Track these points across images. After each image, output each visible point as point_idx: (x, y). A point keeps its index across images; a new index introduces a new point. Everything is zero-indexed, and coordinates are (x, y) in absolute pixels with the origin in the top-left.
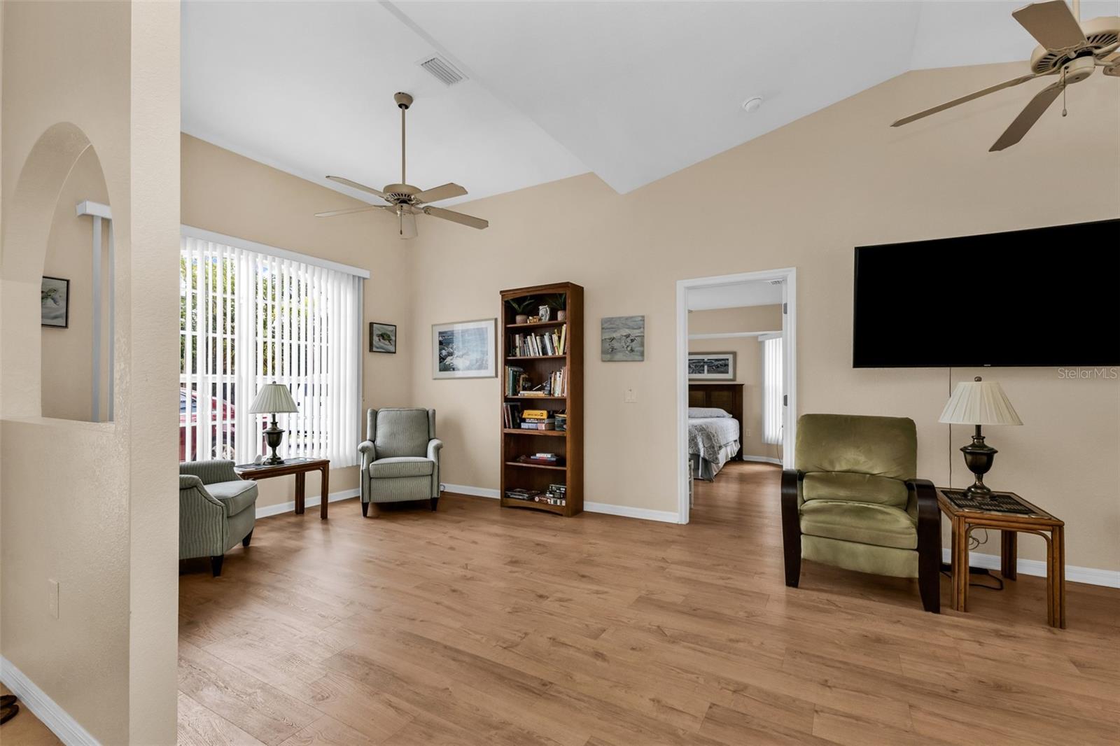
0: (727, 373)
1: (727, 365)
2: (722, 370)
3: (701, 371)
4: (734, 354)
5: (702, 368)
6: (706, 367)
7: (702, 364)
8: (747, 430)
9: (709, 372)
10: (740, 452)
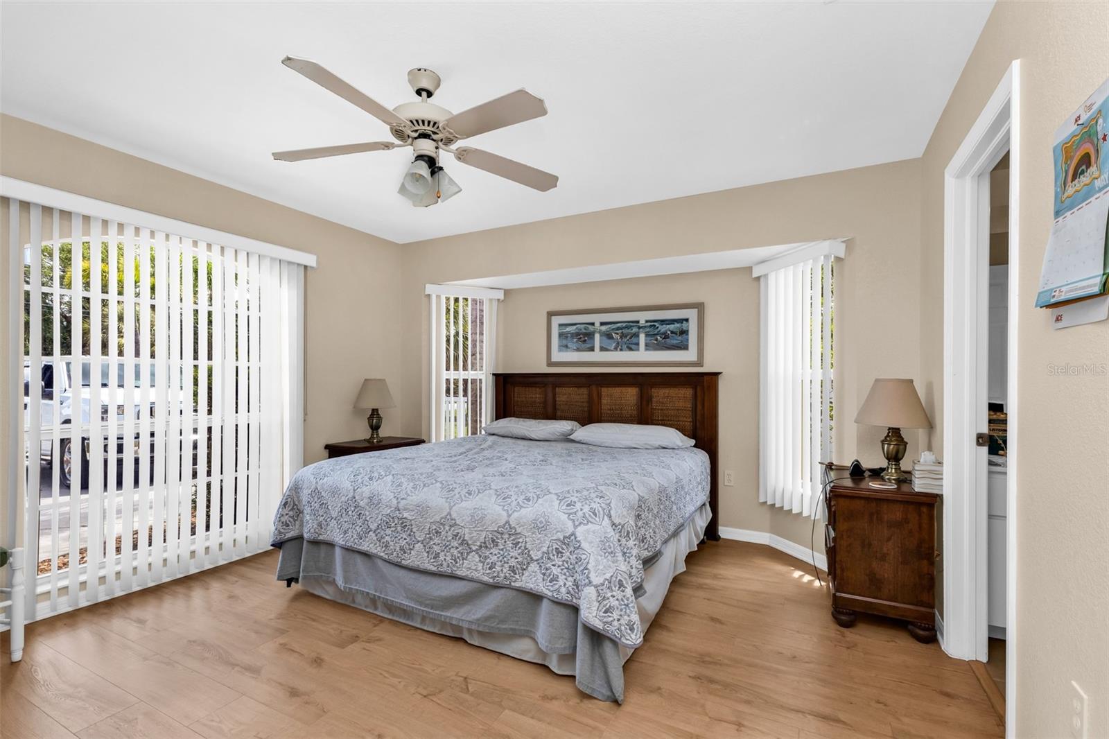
0: (686, 348)
1: (684, 332)
2: (675, 342)
3: (633, 346)
4: (700, 307)
5: (634, 340)
6: (642, 337)
7: (635, 330)
8: (727, 472)
9: (648, 347)
10: (712, 531)
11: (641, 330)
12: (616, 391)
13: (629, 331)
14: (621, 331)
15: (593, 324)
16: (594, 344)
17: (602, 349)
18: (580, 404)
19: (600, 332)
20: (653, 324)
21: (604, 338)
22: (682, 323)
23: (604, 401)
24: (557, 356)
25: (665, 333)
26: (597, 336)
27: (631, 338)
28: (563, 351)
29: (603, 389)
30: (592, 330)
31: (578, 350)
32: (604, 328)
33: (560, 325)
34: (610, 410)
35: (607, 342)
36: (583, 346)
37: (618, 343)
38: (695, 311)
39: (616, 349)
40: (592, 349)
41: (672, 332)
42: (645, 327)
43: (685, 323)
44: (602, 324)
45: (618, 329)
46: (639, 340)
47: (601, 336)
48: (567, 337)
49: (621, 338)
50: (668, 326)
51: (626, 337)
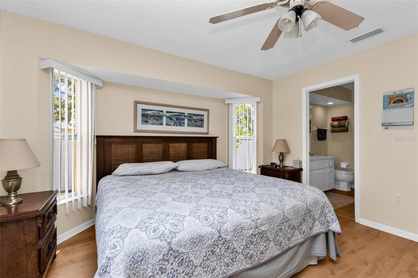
1: (202, 120)
2: (199, 124)
3: (182, 125)
4: (208, 111)
6: (186, 121)
7: (183, 117)
9: (188, 125)
11: (186, 117)
12: (177, 145)
13: (180, 117)
14: (176, 117)
15: (162, 112)
16: (163, 121)
17: (167, 124)
18: (157, 152)
19: (166, 116)
20: (190, 115)
21: (168, 119)
22: (202, 116)
23: (171, 150)
24: (141, 126)
25: (195, 120)
26: (164, 118)
27: (181, 120)
28: (144, 124)
29: (170, 144)
30: (162, 114)
31: (153, 124)
32: (168, 114)
33: (143, 110)
34: (174, 154)
35: (170, 122)
36: (157, 122)
37: (175, 122)
38: (206, 112)
39: (174, 125)
40: (162, 124)
41: (198, 120)
42: (187, 116)
43: (202, 117)
44: (167, 112)
45: (175, 115)
46: (184, 122)
47: (167, 118)
48: (147, 117)
49: (177, 120)
50: (196, 117)
51: (179, 120)
